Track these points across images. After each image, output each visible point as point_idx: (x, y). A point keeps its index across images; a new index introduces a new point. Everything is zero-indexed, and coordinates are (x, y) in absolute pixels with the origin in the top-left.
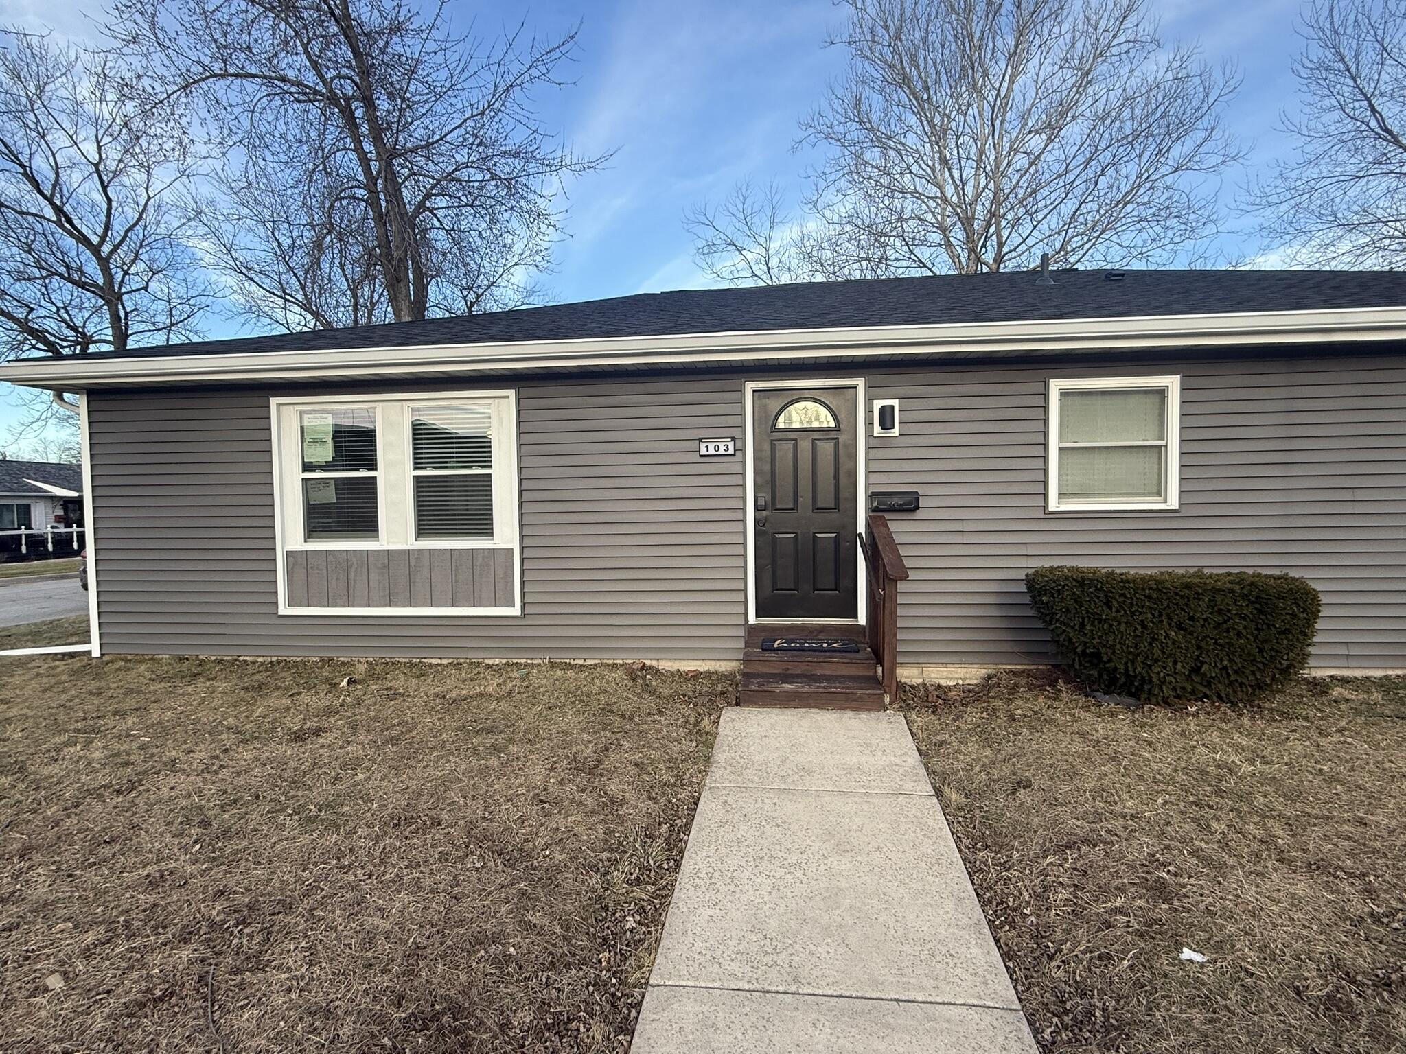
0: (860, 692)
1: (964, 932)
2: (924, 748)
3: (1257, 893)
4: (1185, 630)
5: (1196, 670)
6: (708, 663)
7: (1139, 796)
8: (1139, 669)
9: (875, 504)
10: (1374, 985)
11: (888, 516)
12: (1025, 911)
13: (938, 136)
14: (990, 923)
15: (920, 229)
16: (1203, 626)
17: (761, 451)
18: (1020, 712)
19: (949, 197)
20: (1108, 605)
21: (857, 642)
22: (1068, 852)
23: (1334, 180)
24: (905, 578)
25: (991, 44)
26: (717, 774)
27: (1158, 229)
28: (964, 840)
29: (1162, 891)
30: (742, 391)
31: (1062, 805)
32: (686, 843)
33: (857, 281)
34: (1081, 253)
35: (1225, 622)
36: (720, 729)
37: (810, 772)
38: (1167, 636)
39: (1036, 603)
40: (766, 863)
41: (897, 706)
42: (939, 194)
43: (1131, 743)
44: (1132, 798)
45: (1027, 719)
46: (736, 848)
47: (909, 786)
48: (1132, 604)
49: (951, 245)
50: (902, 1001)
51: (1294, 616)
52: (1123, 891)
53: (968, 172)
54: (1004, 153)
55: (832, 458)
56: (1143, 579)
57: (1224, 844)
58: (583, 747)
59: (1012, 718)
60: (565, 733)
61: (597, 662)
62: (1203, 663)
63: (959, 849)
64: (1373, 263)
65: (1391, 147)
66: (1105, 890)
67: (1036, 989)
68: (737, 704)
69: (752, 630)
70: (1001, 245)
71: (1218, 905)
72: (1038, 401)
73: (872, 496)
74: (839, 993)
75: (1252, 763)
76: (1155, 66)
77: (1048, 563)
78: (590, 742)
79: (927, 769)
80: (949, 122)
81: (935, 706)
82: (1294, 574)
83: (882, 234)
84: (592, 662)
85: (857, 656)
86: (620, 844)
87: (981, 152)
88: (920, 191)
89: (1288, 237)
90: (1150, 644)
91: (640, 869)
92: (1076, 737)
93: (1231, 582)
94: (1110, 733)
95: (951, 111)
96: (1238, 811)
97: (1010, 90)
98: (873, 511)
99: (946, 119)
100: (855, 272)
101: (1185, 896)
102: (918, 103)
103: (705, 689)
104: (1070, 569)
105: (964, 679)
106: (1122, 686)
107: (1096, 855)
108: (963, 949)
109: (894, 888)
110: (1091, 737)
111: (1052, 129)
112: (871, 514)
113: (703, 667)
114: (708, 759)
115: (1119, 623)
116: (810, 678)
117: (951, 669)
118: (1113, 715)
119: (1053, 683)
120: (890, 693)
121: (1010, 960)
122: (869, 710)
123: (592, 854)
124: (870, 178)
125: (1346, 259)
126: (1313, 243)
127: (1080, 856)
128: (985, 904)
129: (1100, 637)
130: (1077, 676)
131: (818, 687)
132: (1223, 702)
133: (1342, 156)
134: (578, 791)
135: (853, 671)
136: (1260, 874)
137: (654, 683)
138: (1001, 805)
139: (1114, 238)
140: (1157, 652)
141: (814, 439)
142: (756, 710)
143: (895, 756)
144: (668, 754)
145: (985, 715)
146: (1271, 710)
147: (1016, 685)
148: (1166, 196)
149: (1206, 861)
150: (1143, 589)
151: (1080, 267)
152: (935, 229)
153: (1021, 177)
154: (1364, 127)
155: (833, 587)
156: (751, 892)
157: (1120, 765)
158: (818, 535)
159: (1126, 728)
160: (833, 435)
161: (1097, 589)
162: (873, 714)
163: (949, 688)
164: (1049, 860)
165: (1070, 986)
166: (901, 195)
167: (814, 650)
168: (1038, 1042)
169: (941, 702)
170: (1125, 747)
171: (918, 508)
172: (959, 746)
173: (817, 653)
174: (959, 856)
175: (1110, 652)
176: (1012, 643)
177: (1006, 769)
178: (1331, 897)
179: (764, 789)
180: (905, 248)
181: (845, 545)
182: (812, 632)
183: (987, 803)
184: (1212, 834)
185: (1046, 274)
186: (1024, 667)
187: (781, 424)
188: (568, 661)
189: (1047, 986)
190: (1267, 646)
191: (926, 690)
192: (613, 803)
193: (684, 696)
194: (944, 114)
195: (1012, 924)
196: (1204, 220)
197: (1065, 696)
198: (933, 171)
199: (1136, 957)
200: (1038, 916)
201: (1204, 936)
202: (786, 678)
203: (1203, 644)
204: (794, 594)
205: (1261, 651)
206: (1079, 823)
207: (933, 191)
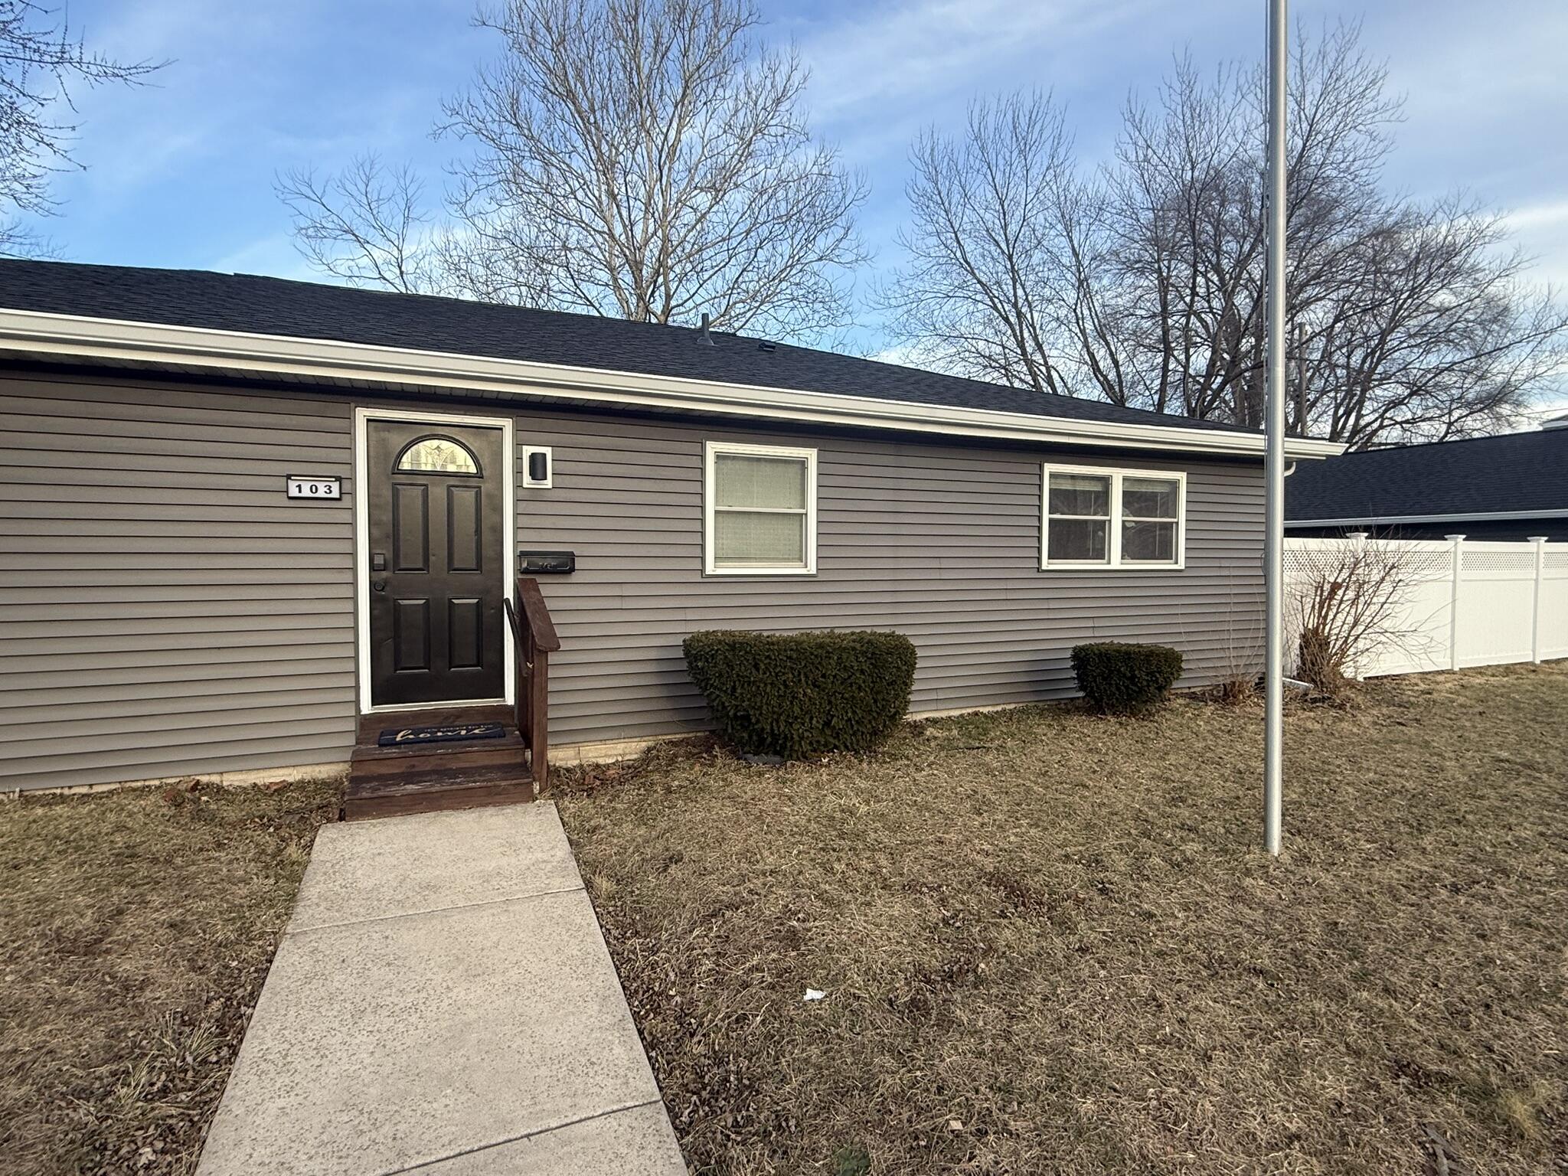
0: (503, 783)
1: (608, 1033)
2: (576, 837)
3: (865, 921)
4: (819, 687)
5: (827, 724)
6: (303, 769)
7: (778, 851)
8: (782, 728)
9: (525, 565)
10: (943, 980)
11: (539, 579)
12: (671, 993)
13: (607, 167)
14: (636, 1015)
15: (587, 263)
16: (833, 682)
17: (378, 496)
18: (676, 783)
19: (617, 236)
20: (756, 667)
21: (503, 726)
22: (713, 920)
23: (934, 295)
24: (556, 648)
25: (659, 86)
26: (303, 913)
27: (807, 309)
28: (613, 932)
29: (793, 939)
30: (351, 419)
31: (711, 873)
32: (249, 1018)
33: (514, 307)
34: (744, 320)
35: (849, 677)
36: (314, 856)
37: (435, 889)
38: (805, 694)
39: (692, 669)
40: (369, 1017)
41: (548, 794)
42: (606, 229)
43: (775, 800)
44: (772, 854)
45: (683, 790)
46: (327, 1006)
47: (556, 883)
48: (776, 665)
49: (620, 287)
50: (533, 1134)
51: (898, 668)
52: (758, 947)
53: (637, 214)
54: (672, 203)
55: (473, 510)
56: (785, 641)
57: (843, 883)
58: (74, 916)
59: (669, 791)
60: (42, 901)
61: (113, 787)
62: (833, 716)
63: (608, 943)
64: (958, 371)
65: (969, 277)
66: (745, 952)
67: (677, 1072)
68: (341, 819)
69: (365, 723)
70: (669, 297)
71: (836, 941)
72: (695, 462)
73: (520, 556)
74: (457, 1151)
75: (868, 803)
76: (805, 158)
77: (704, 628)
78: (88, 907)
79: (578, 861)
80: (617, 155)
81: (592, 789)
82: (899, 632)
83: (544, 260)
84: (105, 788)
85: (503, 741)
86: (135, 1045)
87: (650, 197)
88: (587, 221)
89: (903, 338)
90: (792, 703)
91: (168, 1073)
92: (727, 802)
93: (854, 641)
94: (757, 793)
95: (619, 144)
96: (855, 849)
97: (678, 140)
98: (522, 573)
99: (614, 151)
100: (513, 298)
101: (811, 939)
102: (584, 124)
103: (296, 805)
104: (724, 633)
105: (624, 755)
106: (769, 746)
107: (737, 918)
108: (606, 1052)
109: (533, 1005)
110: (740, 800)
111: (717, 191)
112: (520, 576)
113: (293, 775)
114: (292, 897)
115: (766, 685)
116: (441, 774)
117: (610, 745)
118: (760, 774)
119: (709, 750)
120: (540, 780)
121: (653, 1049)
122: (514, 803)
123: (80, 1073)
124: (530, 193)
125: (942, 363)
126: (920, 346)
127: (724, 922)
128: (630, 995)
129: (749, 700)
130: (731, 740)
131: (452, 784)
132: (849, 750)
133: (939, 277)
134: (60, 985)
135: (498, 760)
136: (868, 904)
137: (213, 807)
138: (652, 885)
139: (772, 311)
140: (797, 710)
141: (449, 487)
142: (367, 823)
143: (542, 851)
144: (227, 901)
145: (642, 791)
146: (883, 754)
147: (676, 756)
148: (812, 281)
149: (828, 902)
150: (785, 650)
151: (741, 333)
152: (602, 267)
153: (689, 231)
154: (952, 256)
155: (475, 662)
156: (345, 1059)
157: (763, 823)
158: (455, 601)
159: (770, 786)
160: (473, 482)
161: (746, 652)
162: (519, 808)
163: (608, 766)
164: (695, 933)
165: (709, 1058)
166: (565, 221)
167: (451, 739)
168: (676, 1128)
169: (598, 782)
170: (768, 805)
171: (574, 570)
172: (613, 829)
173: (453, 743)
174: (606, 950)
175: (758, 712)
176: (671, 713)
177: (660, 846)
178: (917, 912)
179: (372, 922)
180: (570, 281)
181: (488, 613)
182: (446, 718)
183: (639, 886)
184: (834, 874)
185: (707, 334)
186: (683, 736)
187: (406, 464)
188: (58, 791)
189: (688, 1065)
190: (880, 697)
191: (583, 772)
192: (127, 989)
193: (261, 818)
194: (613, 145)
195: (656, 1010)
196: (842, 310)
197: (719, 762)
198: (600, 203)
199: (768, 1010)
200: (683, 994)
201: (824, 972)
202: (409, 777)
203: (833, 699)
204: (424, 673)
205: (876, 701)
206: (725, 889)
207: (600, 225)
